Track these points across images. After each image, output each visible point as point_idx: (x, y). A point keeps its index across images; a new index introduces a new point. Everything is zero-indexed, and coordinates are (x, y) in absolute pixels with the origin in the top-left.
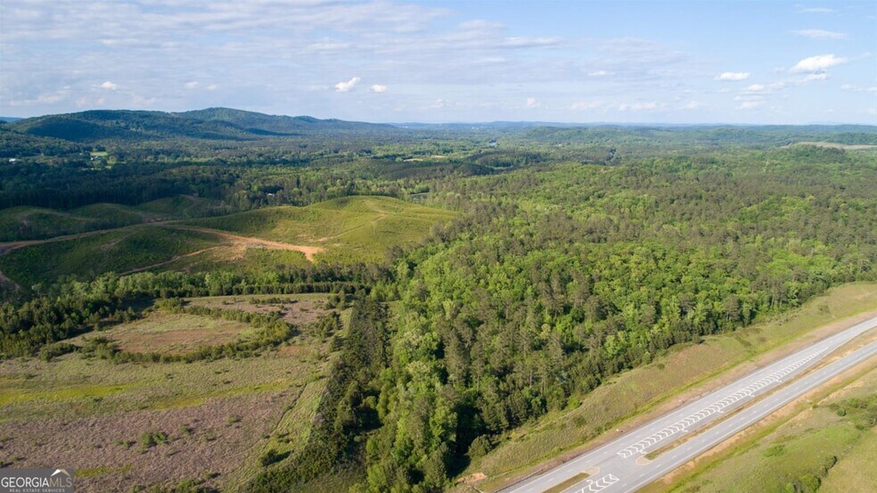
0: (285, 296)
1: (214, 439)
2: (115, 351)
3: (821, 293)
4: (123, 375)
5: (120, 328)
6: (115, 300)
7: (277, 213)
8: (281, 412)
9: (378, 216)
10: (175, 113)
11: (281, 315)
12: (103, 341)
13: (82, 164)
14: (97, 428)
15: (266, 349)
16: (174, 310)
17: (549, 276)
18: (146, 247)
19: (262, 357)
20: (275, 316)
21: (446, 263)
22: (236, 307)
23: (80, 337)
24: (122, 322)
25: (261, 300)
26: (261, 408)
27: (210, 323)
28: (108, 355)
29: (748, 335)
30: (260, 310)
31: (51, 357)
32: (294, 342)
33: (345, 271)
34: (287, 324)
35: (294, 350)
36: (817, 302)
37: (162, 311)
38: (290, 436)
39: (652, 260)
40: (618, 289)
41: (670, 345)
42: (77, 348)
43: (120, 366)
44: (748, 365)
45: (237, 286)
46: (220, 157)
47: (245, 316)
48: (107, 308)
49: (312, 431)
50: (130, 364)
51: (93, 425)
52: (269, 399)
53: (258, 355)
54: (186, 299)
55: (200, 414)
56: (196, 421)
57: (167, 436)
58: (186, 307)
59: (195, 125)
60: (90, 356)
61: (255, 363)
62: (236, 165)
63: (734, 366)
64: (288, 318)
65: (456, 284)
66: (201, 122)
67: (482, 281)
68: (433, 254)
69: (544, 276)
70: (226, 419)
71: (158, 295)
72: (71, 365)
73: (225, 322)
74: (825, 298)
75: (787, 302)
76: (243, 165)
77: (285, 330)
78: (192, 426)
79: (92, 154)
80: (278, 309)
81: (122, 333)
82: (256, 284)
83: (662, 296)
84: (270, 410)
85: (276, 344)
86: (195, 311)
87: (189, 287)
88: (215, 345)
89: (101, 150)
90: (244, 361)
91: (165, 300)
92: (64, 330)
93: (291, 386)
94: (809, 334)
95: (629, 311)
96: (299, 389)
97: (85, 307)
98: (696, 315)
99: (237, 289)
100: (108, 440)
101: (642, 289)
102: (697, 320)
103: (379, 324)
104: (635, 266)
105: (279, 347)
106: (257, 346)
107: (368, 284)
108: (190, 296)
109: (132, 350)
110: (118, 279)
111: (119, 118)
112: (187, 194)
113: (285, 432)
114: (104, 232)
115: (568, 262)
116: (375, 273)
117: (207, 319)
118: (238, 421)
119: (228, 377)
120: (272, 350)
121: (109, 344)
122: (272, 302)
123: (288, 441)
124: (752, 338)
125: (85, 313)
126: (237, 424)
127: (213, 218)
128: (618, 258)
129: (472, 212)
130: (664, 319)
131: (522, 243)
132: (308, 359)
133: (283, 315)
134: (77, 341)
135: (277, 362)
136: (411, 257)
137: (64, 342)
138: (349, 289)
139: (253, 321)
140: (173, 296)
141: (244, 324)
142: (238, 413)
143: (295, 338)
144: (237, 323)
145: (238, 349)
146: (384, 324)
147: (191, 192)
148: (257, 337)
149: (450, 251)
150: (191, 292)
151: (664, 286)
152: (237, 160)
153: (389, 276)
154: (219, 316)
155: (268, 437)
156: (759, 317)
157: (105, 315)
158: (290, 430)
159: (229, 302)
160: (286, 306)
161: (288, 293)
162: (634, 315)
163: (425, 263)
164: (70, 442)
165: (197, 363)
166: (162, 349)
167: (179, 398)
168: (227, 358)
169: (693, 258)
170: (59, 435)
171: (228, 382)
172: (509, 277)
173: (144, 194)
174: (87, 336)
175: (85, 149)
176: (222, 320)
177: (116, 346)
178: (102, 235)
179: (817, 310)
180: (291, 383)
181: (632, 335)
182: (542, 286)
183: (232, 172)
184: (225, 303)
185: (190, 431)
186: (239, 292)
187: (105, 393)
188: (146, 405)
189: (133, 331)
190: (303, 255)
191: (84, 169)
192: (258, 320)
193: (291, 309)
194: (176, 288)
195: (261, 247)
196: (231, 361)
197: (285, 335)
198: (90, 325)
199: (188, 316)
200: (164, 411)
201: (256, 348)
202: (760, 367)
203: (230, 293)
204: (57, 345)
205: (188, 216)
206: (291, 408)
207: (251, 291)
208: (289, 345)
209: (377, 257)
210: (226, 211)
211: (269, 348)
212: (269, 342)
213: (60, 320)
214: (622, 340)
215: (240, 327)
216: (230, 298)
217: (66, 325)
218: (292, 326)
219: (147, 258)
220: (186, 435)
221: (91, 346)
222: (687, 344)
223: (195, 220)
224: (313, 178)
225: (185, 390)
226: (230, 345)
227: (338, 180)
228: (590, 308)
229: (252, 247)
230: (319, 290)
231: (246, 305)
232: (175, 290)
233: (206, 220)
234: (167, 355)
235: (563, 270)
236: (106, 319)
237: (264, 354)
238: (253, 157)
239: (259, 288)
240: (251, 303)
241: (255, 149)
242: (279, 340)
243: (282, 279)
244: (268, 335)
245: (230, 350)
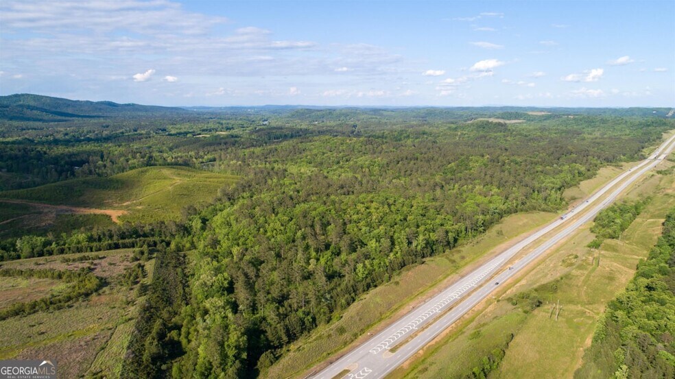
0: (94, 254)
3: (498, 221)
7: (84, 183)
8: (95, 353)
9: (174, 182)
11: (91, 270)
15: (78, 300)
17: (313, 222)
19: (74, 308)
20: (85, 272)
21: (232, 217)
22: (47, 267)
25: (71, 258)
26: (75, 352)
27: (23, 283)
29: (453, 255)
30: (71, 267)
32: (104, 292)
33: (147, 229)
34: (97, 277)
35: (104, 299)
36: (496, 228)
38: (103, 373)
39: (386, 206)
40: (364, 229)
41: (402, 267)
44: (455, 276)
45: (48, 248)
46: (26, 136)
47: (56, 274)
49: (124, 366)
52: (83, 343)
53: (70, 307)
61: (68, 314)
62: (42, 143)
63: (445, 278)
64: (98, 272)
65: (241, 234)
66: (7, 107)
67: (261, 230)
68: (221, 210)
69: (310, 223)
73: (37, 280)
74: (500, 225)
75: (477, 230)
76: (49, 143)
77: (95, 283)
80: (88, 265)
82: (67, 245)
83: (394, 232)
84: (84, 352)
85: (87, 295)
86: (7, 273)
87: (1, 252)
88: (28, 301)
90: (57, 313)
93: (103, 330)
94: (492, 251)
95: (373, 244)
96: (110, 333)
98: (419, 243)
99: (48, 251)
101: (381, 227)
102: (419, 247)
103: (179, 270)
104: (374, 210)
105: (90, 298)
106: (69, 299)
107: (168, 238)
113: (99, 370)
115: (327, 211)
116: (174, 228)
117: (19, 279)
119: (42, 328)
120: (83, 301)
122: (82, 259)
123: (102, 378)
124: (456, 257)
127: (22, 190)
128: (362, 205)
129: (251, 176)
130: (397, 247)
131: (291, 198)
132: (117, 305)
133: (93, 269)
135: (89, 310)
136: (203, 214)
138: (152, 243)
139: (64, 278)
141: (55, 281)
143: (104, 289)
144: (49, 280)
145: (51, 303)
146: (183, 270)
148: (69, 290)
149: (235, 207)
150: (2, 257)
151: (396, 224)
152: (44, 139)
153: (186, 230)
154: (31, 275)
155: (83, 376)
156: (459, 242)
158: (104, 368)
159: (41, 262)
160: (95, 262)
161: (96, 251)
162: (376, 247)
163: (215, 218)
165: (11, 320)
168: (40, 312)
169: (414, 203)
171: (43, 333)
172: (282, 225)
176: (34, 279)
179: (496, 234)
180: (103, 328)
181: (376, 262)
182: (309, 230)
183: (39, 149)
184: (37, 264)
186: (51, 253)
190: (109, 217)
192: (69, 276)
193: (100, 264)
195: (70, 213)
196: (44, 314)
197: (95, 287)
201: (68, 301)
202: (462, 277)
203: (41, 254)
206: (103, 348)
207: (62, 251)
208: (99, 295)
209: (175, 215)
210: (34, 183)
211: (80, 299)
212: (80, 295)
214: (369, 266)
215: (52, 284)
216: (41, 260)
218: (102, 279)
222: (413, 265)
223: (4, 192)
224: (116, 153)
226: (42, 300)
227: (138, 154)
228: (344, 245)
229: (61, 213)
230: (125, 246)
231: (57, 264)
233: (15, 191)
235: (323, 217)
237: (76, 305)
238: (59, 136)
239: (69, 249)
240: (62, 262)
241: (61, 130)
242: (89, 292)
243: (91, 239)
244: (79, 288)
245: (43, 305)
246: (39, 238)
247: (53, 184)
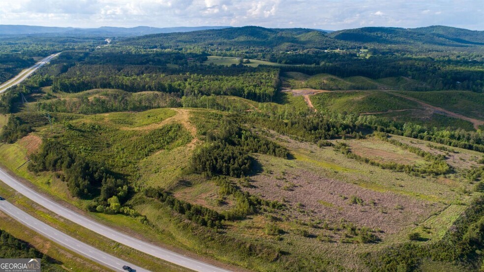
0: (451, 148)
1: (386, 213)
2: (349, 151)
4: (349, 164)
5: (353, 141)
6: (355, 126)
7: (460, 95)
8: (429, 214)
10: (410, 29)
11: (445, 158)
12: (344, 145)
13: (355, 55)
14: (333, 185)
15: (430, 175)
16: (382, 139)
18: (376, 102)
19: (426, 179)
20: (441, 158)
22: (417, 146)
23: (335, 140)
24: (355, 138)
25: (434, 146)
26: (417, 207)
27: (400, 151)
28: (345, 152)
30: (432, 152)
31: (322, 146)
32: (449, 177)
34: (448, 165)
35: (448, 181)
37: (376, 138)
38: (431, 231)
42: (333, 145)
43: (350, 160)
45: (421, 134)
46: (430, 56)
47: (421, 153)
48: (350, 130)
49: (446, 234)
50: (354, 160)
51: (331, 183)
52: (424, 204)
53: (423, 177)
54: (390, 135)
55: (382, 197)
56: (379, 200)
57: (363, 202)
58: (389, 139)
59: (420, 36)
60: (337, 150)
61: (421, 181)
62: (439, 62)
64: (450, 161)
66: (424, 35)
70: (396, 205)
71: (376, 129)
72: (329, 152)
73: (409, 153)
76: (444, 62)
77: (445, 168)
78: (376, 201)
79: (361, 50)
80: (444, 154)
81: (355, 144)
82: (434, 136)
84: (422, 210)
85: (437, 174)
86: (393, 142)
87: (393, 128)
88: (399, 164)
89: (365, 48)
90: (414, 177)
91: (379, 132)
92: (329, 135)
93: (440, 202)
96: (444, 206)
97: (340, 126)
99: (421, 136)
100: (336, 192)
105: (438, 177)
106: (425, 172)
108: (393, 134)
109: (356, 153)
110: (358, 116)
111: (378, 31)
112: (405, 76)
113: (428, 227)
114: (357, 91)
117: (399, 148)
118: (402, 209)
119: (403, 183)
120: (433, 177)
121: (347, 147)
122: (441, 149)
123: (429, 233)
125: (340, 129)
126: (400, 210)
127: (417, 92)
132: (456, 190)
133: (447, 158)
134: (334, 142)
135: (435, 185)
137: (329, 140)
139: (426, 157)
140: (384, 132)
141: (420, 157)
142: (403, 205)
143: (451, 175)
144: (415, 155)
145: (412, 170)
147: (407, 75)
148: (426, 166)
150: (394, 131)
152: (441, 59)
154: (406, 148)
155: (417, 225)
157: (348, 133)
158: (432, 227)
159: (414, 142)
160: (450, 154)
161: (453, 146)
164: (321, 187)
165: (387, 171)
166: (371, 157)
167: (373, 185)
168: (404, 173)
170: (317, 182)
171: (402, 186)
173: (381, 74)
174: (339, 140)
175: (358, 47)
176: (407, 151)
177: (350, 149)
178: (356, 92)
180: (441, 201)
183: (436, 66)
184: (411, 142)
185: (375, 203)
186: (422, 138)
187: (340, 170)
188: (357, 182)
189: (359, 144)
190: (472, 124)
191: (355, 58)
192: (429, 157)
193: (453, 156)
194: (386, 127)
195: (443, 114)
196: (407, 175)
197: (444, 171)
198: (341, 136)
199: (389, 144)
200: (364, 189)
201: (424, 173)
203: (416, 137)
204: (325, 141)
205: (403, 89)
206: (436, 214)
207: (429, 139)
208: (446, 177)
210: (426, 88)
211: (432, 175)
212: (432, 172)
213: (329, 130)
215: (417, 158)
216: (415, 140)
217: (331, 133)
218: (451, 167)
219: (375, 108)
220: (372, 205)
221: (339, 146)
223: (406, 91)
225: (377, 182)
226: (408, 166)
229: (437, 113)
231: (424, 146)
232: (385, 128)
233: (413, 92)
234: (373, 161)
236: (348, 135)
237: (428, 178)
238: (453, 58)
239: (435, 139)
240: (427, 146)
241: (455, 53)
242: (439, 173)
243: (452, 137)
244: (433, 167)
245: (407, 169)
246: (418, 126)
247: (438, 92)
